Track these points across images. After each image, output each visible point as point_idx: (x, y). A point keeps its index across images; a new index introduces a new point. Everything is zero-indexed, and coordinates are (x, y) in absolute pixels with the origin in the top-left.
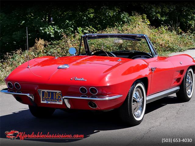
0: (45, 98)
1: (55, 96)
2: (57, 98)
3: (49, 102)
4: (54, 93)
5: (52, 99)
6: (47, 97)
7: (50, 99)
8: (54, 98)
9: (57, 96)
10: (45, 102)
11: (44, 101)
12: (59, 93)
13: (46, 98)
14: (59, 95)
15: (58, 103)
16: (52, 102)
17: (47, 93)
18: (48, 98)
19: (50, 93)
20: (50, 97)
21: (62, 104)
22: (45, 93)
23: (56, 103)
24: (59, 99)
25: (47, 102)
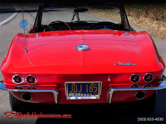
0: (73, 92)
1: (89, 88)
2: (91, 90)
3: (80, 98)
4: (87, 85)
5: (84, 92)
6: (75, 91)
7: (81, 93)
8: (87, 92)
10: (73, 98)
12: (94, 85)
14: (94, 87)
15: (93, 97)
16: (84, 97)
17: (75, 86)
19: (81, 85)
20: (80, 91)
21: (99, 98)
22: (72, 85)
23: (90, 99)
24: (94, 92)
25: (76, 97)
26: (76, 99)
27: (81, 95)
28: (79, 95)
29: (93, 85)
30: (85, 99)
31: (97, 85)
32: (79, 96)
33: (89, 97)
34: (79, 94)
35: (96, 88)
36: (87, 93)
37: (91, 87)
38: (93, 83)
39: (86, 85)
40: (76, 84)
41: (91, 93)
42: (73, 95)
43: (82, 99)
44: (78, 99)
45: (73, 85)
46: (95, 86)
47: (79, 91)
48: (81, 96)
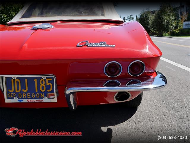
0: (14, 91)
1: (39, 85)
2: (43, 89)
3: (25, 101)
4: (36, 80)
5: (32, 92)
6: (18, 89)
7: (26, 93)
8: (37, 91)
9: (42, 85)
10: (15, 100)
11: (13, 98)
12: (47, 80)
13: (17, 91)
14: (48, 84)
15: (46, 100)
16: (31, 100)
17: (17, 82)
18: (22, 92)
19: (26, 80)
20: (25, 89)
21: (56, 102)
22: (12, 80)
23: (42, 102)
24: (48, 91)
25: (19, 99)
26: (19, 102)
27: (26, 96)
28: (24, 96)
29: (45, 80)
30: (34, 102)
31: (51, 79)
32: (25, 98)
33: (40, 99)
34: (23, 94)
35: (50, 85)
36: (37, 93)
37: (42, 83)
38: (44, 77)
39: (34, 80)
40: (17, 78)
41: (42, 93)
42: (15, 96)
43: (30, 102)
44: (22, 102)
45: (14, 80)
46: (49, 82)
47: (23, 90)
48: (27, 98)
